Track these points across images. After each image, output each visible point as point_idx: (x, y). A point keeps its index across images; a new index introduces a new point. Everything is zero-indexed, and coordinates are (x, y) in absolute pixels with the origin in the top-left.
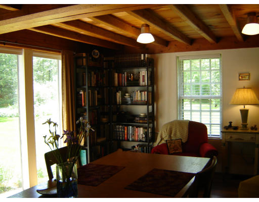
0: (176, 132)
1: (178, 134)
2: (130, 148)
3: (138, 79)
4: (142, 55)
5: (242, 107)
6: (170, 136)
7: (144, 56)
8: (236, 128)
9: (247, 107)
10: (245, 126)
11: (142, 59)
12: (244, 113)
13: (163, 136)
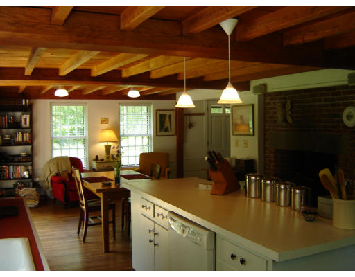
0: (62, 166)
1: (64, 167)
2: (12, 186)
3: (20, 122)
4: (24, 100)
5: (106, 144)
6: (58, 170)
7: (26, 101)
8: (102, 160)
9: (110, 144)
10: (108, 158)
11: (24, 104)
12: (108, 148)
13: (52, 169)
